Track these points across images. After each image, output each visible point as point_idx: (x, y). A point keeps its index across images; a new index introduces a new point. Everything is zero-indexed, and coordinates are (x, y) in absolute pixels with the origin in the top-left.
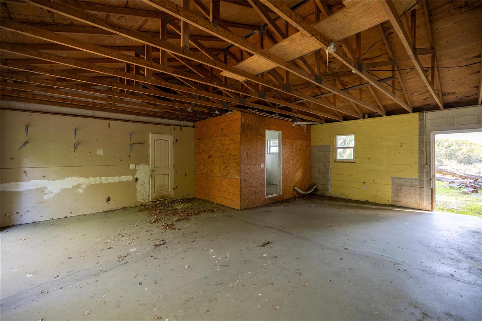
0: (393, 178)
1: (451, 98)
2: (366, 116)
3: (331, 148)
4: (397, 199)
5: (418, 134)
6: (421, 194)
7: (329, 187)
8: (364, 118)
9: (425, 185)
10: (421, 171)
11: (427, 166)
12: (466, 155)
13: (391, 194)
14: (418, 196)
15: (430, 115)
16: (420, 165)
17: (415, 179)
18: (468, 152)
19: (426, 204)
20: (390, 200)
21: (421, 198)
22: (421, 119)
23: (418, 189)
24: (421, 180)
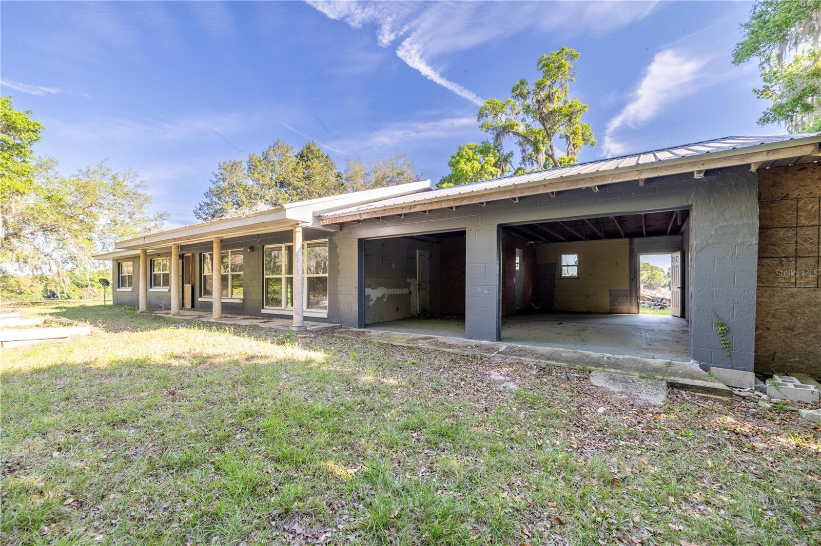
0: (610, 290)
1: (651, 229)
2: (588, 238)
3: (556, 266)
4: (613, 307)
5: (628, 255)
6: (631, 302)
7: (555, 302)
8: (587, 239)
9: (633, 295)
10: (631, 284)
11: (635, 280)
12: (646, 282)
13: (609, 304)
14: (629, 304)
15: (637, 240)
16: (630, 279)
17: (627, 290)
18: (649, 278)
19: (634, 309)
20: (608, 308)
21: (631, 305)
22: (631, 243)
23: (629, 298)
24: (631, 291)
